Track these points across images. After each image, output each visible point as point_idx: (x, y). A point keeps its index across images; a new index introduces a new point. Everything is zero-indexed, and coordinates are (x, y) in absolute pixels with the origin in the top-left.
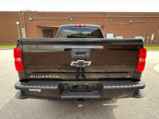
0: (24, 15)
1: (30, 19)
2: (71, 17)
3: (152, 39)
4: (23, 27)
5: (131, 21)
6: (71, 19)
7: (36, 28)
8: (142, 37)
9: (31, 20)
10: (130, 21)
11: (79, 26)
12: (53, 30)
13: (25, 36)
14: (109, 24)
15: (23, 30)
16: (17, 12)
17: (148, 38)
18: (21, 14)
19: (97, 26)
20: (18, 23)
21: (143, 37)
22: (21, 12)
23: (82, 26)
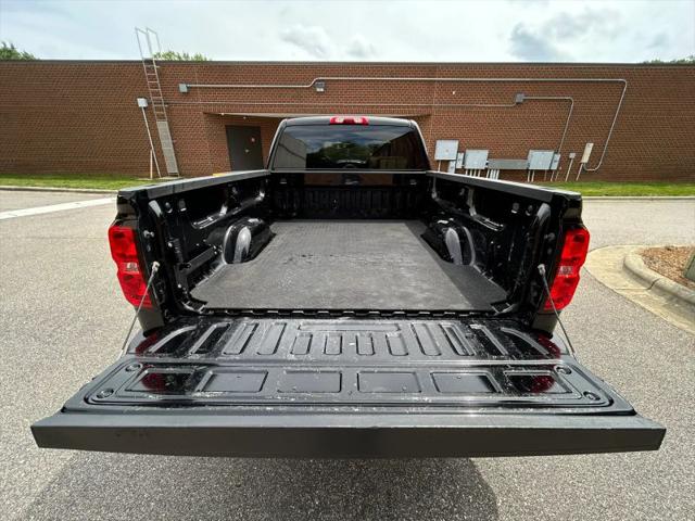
0: (160, 74)
1: (183, 88)
2: (319, 81)
3: (585, 159)
4: (162, 118)
5: (520, 98)
6: (318, 90)
7: (203, 120)
8: (552, 153)
9: (186, 90)
10: (518, 96)
11: (346, 123)
12: (259, 128)
13: (172, 148)
14: (445, 107)
15: (163, 127)
16: (137, 64)
17: (572, 155)
18: (150, 70)
19: (406, 121)
20: (142, 103)
21: (556, 153)
22: (149, 62)
23: (356, 121)
